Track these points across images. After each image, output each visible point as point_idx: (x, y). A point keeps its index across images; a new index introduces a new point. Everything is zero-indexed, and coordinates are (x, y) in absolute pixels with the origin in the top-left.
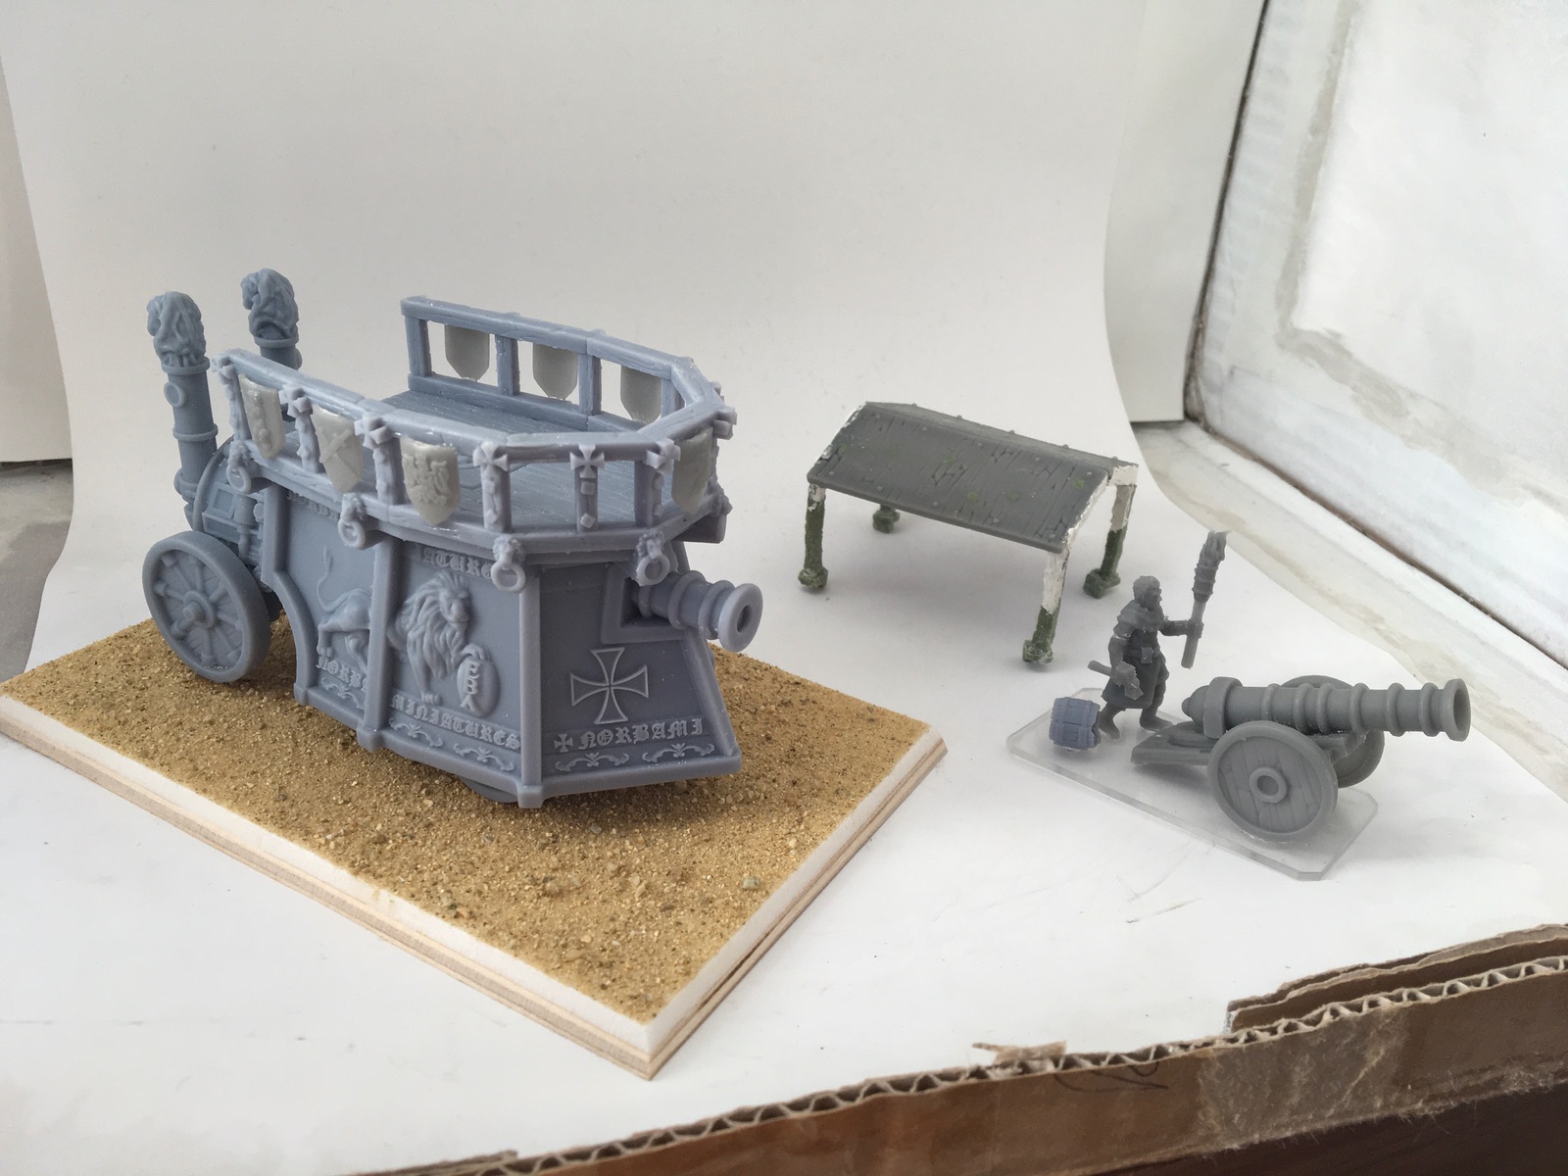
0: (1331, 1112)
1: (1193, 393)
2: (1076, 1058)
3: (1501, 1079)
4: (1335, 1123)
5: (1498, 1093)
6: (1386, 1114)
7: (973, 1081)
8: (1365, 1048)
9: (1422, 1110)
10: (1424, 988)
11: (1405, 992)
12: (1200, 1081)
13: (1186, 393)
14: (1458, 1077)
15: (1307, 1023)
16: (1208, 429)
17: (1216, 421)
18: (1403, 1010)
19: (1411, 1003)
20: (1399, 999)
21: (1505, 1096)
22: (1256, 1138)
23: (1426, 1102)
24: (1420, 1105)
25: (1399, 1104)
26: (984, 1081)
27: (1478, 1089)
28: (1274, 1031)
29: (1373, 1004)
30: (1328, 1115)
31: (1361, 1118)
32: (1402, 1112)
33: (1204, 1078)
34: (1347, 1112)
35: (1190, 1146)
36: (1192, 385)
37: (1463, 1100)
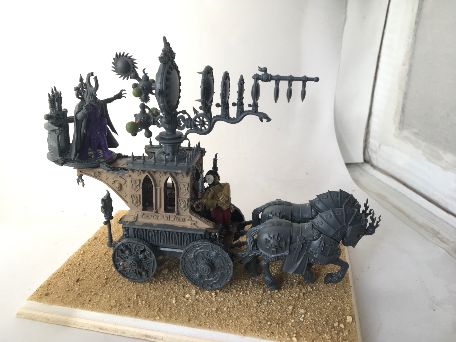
1: (367, 154)
13: (364, 154)
16: (372, 166)
17: (375, 162)
36: (366, 151)
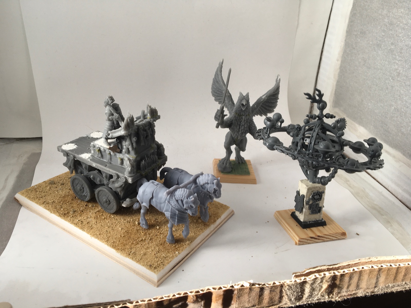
0: (316, 299)
2: (255, 284)
3: (357, 293)
4: (317, 301)
5: (357, 296)
6: (329, 300)
7: (231, 288)
8: (323, 284)
9: (338, 299)
10: (337, 271)
11: (332, 272)
12: (283, 290)
14: (347, 292)
15: (309, 278)
18: (332, 276)
19: (334, 274)
20: (331, 273)
21: (358, 297)
22: (298, 304)
23: (339, 298)
24: (337, 298)
25: (332, 298)
26: (233, 288)
27: (351, 295)
28: (301, 280)
29: (324, 274)
30: (315, 300)
31: (323, 301)
32: (333, 300)
33: (284, 290)
34: (319, 299)
35: (282, 305)
37: (348, 297)
